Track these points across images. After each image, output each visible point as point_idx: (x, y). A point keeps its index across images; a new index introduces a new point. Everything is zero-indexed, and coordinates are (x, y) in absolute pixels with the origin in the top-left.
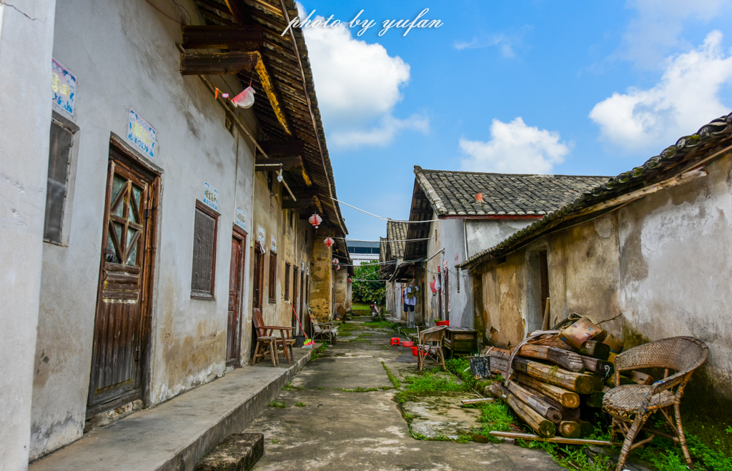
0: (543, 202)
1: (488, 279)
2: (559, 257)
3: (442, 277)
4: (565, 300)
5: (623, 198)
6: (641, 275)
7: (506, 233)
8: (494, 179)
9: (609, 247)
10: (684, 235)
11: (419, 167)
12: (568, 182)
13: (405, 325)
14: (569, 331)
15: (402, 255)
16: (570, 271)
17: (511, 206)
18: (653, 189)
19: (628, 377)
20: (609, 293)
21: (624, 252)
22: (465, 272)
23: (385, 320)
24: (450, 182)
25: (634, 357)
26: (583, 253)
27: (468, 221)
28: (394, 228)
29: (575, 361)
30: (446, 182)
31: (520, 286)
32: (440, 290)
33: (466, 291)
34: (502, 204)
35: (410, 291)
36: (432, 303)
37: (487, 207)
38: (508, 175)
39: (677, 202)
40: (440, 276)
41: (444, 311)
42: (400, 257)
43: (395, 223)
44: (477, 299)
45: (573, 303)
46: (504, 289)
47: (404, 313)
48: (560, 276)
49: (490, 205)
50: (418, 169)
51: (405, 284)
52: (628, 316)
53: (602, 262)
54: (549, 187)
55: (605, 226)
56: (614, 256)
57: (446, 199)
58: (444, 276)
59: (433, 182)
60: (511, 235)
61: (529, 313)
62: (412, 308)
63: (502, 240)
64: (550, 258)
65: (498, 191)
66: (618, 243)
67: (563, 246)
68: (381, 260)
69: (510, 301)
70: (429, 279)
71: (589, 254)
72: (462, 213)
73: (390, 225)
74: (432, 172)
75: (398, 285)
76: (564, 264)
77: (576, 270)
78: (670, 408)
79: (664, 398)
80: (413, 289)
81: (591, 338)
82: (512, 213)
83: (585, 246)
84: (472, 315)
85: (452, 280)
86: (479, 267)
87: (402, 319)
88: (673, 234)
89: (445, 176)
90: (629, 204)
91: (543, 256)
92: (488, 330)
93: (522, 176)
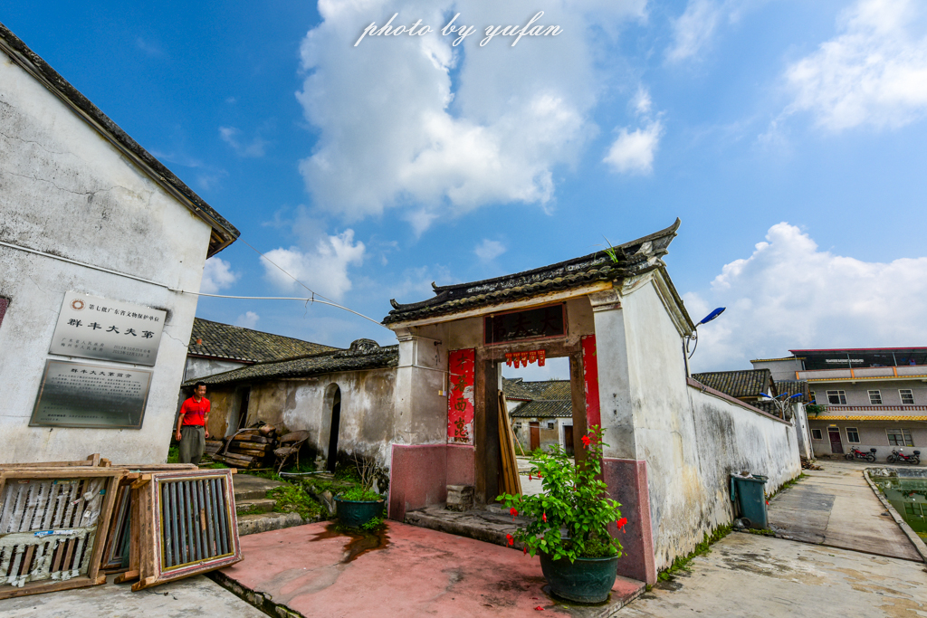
0: (239, 350)
2: (257, 393)
4: (257, 414)
5: (293, 379)
6: (293, 407)
7: (213, 367)
9: (282, 395)
10: (309, 396)
14: (263, 428)
16: (262, 401)
17: (219, 350)
18: (303, 379)
19: (283, 445)
20: (279, 413)
21: (288, 398)
25: (287, 437)
26: (271, 394)
27: (189, 357)
29: (264, 440)
31: (229, 405)
34: (213, 348)
38: (213, 323)
39: (310, 384)
45: (261, 416)
48: (256, 403)
49: (206, 348)
52: (286, 423)
53: (278, 400)
54: (241, 338)
55: (282, 386)
56: (284, 398)
61: (231, 420)
64: (251, 394)
66: (287, 393)
67: (260, 389)
69: (219, 413)
71: (273, 395)
76: (259, 397)
77: (265, 401)
78: (296, 453)
79: (294, 450)
81: (271, 431)
82: (221, 356)
83: (272, 391)
88: (306, 395)
90: (294, 381)
91: (247, 391)
93: (222, 325)
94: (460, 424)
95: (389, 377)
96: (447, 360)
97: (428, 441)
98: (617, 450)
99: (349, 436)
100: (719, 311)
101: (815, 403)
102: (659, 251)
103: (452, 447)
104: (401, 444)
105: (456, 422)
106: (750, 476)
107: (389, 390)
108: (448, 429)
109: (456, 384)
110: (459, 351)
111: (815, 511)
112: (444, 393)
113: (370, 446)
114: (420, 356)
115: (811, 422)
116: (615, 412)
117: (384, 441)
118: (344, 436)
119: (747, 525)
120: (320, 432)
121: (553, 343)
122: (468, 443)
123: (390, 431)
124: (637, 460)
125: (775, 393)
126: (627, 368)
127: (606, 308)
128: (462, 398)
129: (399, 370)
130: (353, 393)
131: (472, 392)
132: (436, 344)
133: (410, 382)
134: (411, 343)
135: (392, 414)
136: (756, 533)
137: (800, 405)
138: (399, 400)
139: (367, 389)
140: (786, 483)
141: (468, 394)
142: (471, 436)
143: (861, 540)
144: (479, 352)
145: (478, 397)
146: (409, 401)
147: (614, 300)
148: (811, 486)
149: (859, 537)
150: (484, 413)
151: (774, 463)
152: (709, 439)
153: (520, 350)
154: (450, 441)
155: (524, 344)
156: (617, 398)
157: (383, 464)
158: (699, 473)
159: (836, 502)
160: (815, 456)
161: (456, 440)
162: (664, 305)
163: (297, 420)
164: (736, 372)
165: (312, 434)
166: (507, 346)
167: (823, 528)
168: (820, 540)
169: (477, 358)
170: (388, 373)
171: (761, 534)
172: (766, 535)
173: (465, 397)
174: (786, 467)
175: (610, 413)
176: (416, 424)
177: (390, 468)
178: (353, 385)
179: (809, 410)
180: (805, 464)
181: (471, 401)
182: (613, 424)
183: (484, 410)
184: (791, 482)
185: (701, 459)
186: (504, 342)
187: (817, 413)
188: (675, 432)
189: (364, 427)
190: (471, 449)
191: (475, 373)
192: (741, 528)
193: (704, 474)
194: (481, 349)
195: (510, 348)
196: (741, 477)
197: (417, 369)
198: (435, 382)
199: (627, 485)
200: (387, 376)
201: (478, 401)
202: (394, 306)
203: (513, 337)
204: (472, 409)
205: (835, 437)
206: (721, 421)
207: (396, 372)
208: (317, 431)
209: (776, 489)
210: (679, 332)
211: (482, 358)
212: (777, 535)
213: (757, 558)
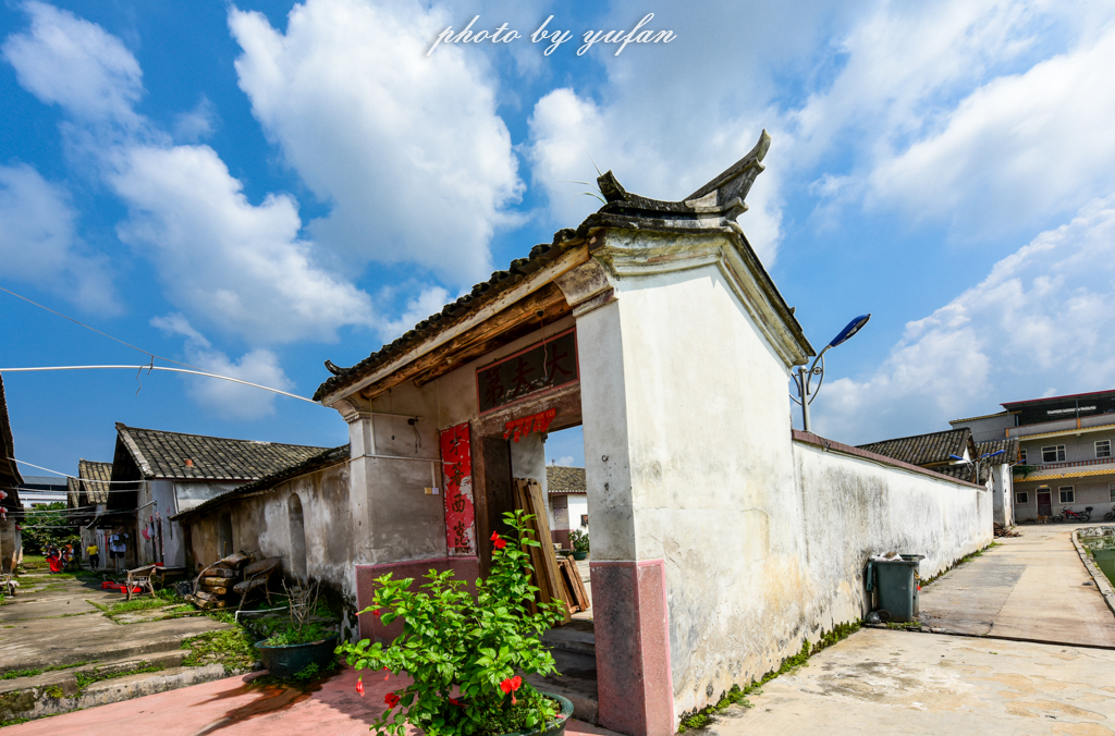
0: (252, 468)
1: (195, 530)
2: (236, 517)
3: (155, 526)
4: (240, 542)
6: (265, 530)
7: (216, 492)
8: (210, 443)
9: (255, 515)
11: (122, 425)
12: (282, 450)
13: (113, 572)
15: (105, 501)
16: (241, 526)
17: (221, 470)
19: (246, 578)
20: (256, 538)
21: (260, 518)
22: (177, 523)
23: (82, 570)
24: (160, 443)
25: (253, 567)
26: (247, 516)
27: (177, 482)
28: (90, 470)
29: (229, 573)
30: (155, 442)
31: (217, 534)
32: (153, 537)
33: (178, 537)
34: (212, 469)
35: (117, 538)
36: (145, 549)
37: (197, 471)
38: (225, 440)
40: (152, 524)
41: (158, 555)
42: (101, 503)
43: (92, 463)
44: (188, 543)
45: (243, 544)
46: (206, 536)
47: (110, 560)
49: (200, 469)
50: (120, 427)
51: (110, 531)
52: (262, 549)
53: (253, 522)
54: (262, 454)
55: (254, 503)
56: (257, 519)
57: (154, 463)
58: (157, 525)
59: (138, 441)
60: (219, 494)
62: (121, 555)
63: (212, 497)
64: (232, 518)
65: (212, 457)
66: (258, 512)
68: (71, 504)
69: (210, 544)
70: (141, 526)
71: (249, 517)
72: (170, 476)
73: (84, 466)
74: (139, 430)
75: (100, 532)
76: (239, 522)
77: (244, 526)
80: (121, 536)
81: (241, 561)
82: (221, 478)
84: (183, 555)
85: (165, 528)
86: (188, 520)
87: (108, 566)
88: (274, 513)
89: (155, 435)
91: (229, 516)
92: (197, 566)
93: (239, 441)
94: (460, 529)
95: (344, 476)
96: (437, 444)
97: (410, 556)
98: (609, 548)
99: (317, 560)
100: (859, 323)
101: (1025, 462)
102: (728, 205)
103: (454, 561)
104: (364, 565)
105: (455, 528)
106: (898, 557)
107: (345, 493)
108: (447, 537)
109: (450, 476)
110: (451, 429)
111: (992, 589)
112: (435, 491)
113: (336, 569)
114: (380, 441)
115: (1016, 486)
116: (606, 485)
117: (348, 562)
118: (311, 559)
119: (885, 618)
120: (291, 557)
121: (565, 395)
122: (470, 553)
123: (352, 549)
124: (638, 561)
125: (973, 455)
126: (624, 409)
127: (591, 305)
128: (460, 495)
129: (353, 464)
130: (313, 503)
131: (470, 485)
132: (411, 422)
133: (364, 480)
134: (360, 423)
135: (352, 525)
136: (896, 629)
137: (1006, 467)
138: (356, 506)
139: (326, 496)
140: (966, 557)
141: (465, 489)
142: (472, 544)
143: (1045, 624)
144: (474, 428)
145: (477, 491)
146: (366, 505)
147: (602, 286)
148: (999, 556)
149: (1043, 620)
150: (486, 512)
151: (952, 535)
152: (833, 515)
153: (524, 414)
154: (450, 554)
155: (528, 405)
156: (609, 463)
157: (350, 592)
158: (804, 562)
159: (1025, 576)
160: (1016, 522)
161: (457, 550)
162: (749, 311)
163: (271, 544)
164: (926, 436)
165: (285, 560)
166: (507, 411)
167: (994, 612)
168: (983, 629)
169: (473, 436)
170: (341, 470)
171: (903, 628)
172: (909, 630)
173: (463, 493)
174: (970, 538)
175: (601, 488)
176: (384, 536)
177: (357, 596)
178: (311, 493)
179: (1015, 472)
180: (999, 530)
181: (470, 497)
182: (603, 506)
183: (485, 507)
184: (976, 554)
185: (812, 543)
186: (502, 406)
187: (1026, 474)
188: (753, 509)
189: (328, 546)
190: (475, 561)
191: (471, 458)
192: (875, 622)
193: (813, 563)
194: (476, 421)
195: (512, 414)
196: (885, 559)
197: (376, 460)
198: (416, 476)
199: (623, 600)
200: (341, 474)
201: (478, 496)
202: (332, 371)
203: (513, 397)
204: (472, 508)
205: (1044, 498)
206: (863, 491)
207: (349, 467)
208: (288, 557)
209: (951, 564)
210: (783, 359)
211: (479, 434)
212: (924, 628)
213: (876, 669)
